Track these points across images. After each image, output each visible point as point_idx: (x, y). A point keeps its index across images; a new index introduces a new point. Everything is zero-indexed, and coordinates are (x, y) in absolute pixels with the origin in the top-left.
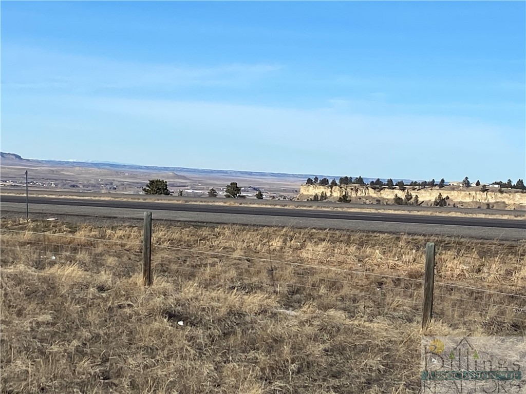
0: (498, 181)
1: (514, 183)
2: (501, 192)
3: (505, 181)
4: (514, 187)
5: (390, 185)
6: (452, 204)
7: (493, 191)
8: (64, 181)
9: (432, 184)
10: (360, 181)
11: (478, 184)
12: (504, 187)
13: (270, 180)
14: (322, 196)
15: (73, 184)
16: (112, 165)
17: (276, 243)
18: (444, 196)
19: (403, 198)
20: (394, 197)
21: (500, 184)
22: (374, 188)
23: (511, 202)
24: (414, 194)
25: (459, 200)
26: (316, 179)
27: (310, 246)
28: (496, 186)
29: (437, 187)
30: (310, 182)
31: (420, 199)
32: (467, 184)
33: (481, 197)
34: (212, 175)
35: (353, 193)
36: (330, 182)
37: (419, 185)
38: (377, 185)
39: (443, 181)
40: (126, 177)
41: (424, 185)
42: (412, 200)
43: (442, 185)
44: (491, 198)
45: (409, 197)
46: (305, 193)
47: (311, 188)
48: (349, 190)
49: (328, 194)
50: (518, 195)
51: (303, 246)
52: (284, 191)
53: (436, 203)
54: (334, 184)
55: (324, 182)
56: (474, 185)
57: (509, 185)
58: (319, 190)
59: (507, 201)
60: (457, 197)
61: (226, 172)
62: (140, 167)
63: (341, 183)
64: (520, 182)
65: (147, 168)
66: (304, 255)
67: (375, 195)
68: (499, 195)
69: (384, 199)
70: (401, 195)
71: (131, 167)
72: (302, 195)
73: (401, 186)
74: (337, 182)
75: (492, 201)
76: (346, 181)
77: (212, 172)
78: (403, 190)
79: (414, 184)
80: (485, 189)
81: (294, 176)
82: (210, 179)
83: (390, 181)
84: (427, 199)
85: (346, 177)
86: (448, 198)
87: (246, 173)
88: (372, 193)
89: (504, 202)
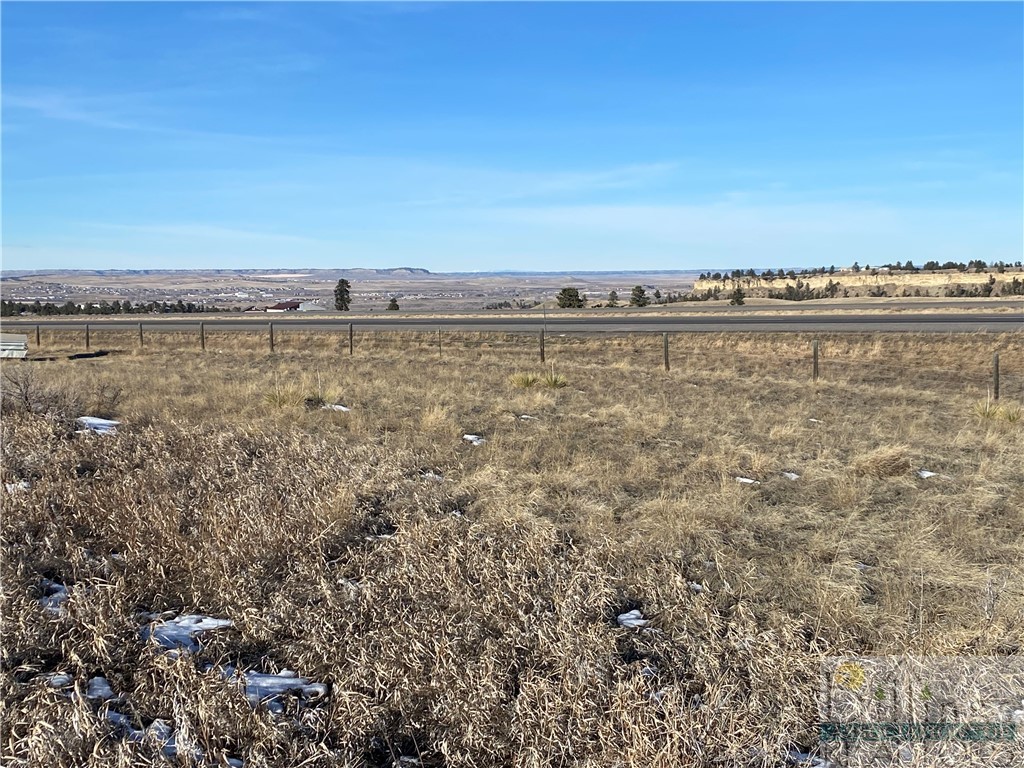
0: (887, 264)
1: (903, 265)
2: (891, 274)
3: (894, 264)
4: (904, 269)
5: (781, 275)
6: (843, 289)
7: (882, 274)
8: (469, 292)
9: (823, 271)
10: (751, 273)
11: (867, 268)
12: (893, 269)
13: (663, 277)
14: (715, 291)
15: (479, 293)
16: (513, 274)
17: (719, 343)
18: (835, 282)
19: (795, 286)
20: (785, 286)
21: (889, 266)
22: (766, 279)
23: (901, 283)
24: (805, 282)
25: (850, 284)
26: (709, 274)
27: (741, 343)
28: (886, 269)
29: (827, 274)
30: (703, 277)
31: (811, 287)
32: (857, 269)
33: (871, 281)
34: (609, 276)
35: (746, 285)
36: (723, 275)
37: (810, 273)
38: (769, 276)
39: (833, 267)
40: (526, 284)
41: (815, 273)
42: (803, 288)
43: (832, 271)
44: (881, 281)
45: (800, 285)
46: (699, 288)
47: (704, 283)
48: (741, 282)
49: (721, 288)
50: (907, 276)
51: (736, 344)
52: (678, 287)
53: (827, 289)
54: (726, 277)
55: (717, 277)
56: (864, 269)
57: (898, 267)
58: (712, 285)
59: (897, 283)
60: (847, 282)
61: (620, 273)
62: (539, 274)
63: (733, 276)
64: (910, 263)
65: (546, 274)
66: (739, 349)
67: (766, 286)
68: (889, 277)
69: (776, 289)
70: (793, 283)
71: (531, 274)
72: (696, 291)
73: (792, 275)
74: (730, 275)
75: (882, 283)
76: (737, 274)
77: (607, 273)
78: (794, 278)
79: (805, 273)
80: (874, 273)
81: (686, 272)
82: (604, 280)
83: (781, 271)
84: (818, 286)
85: (738, 271)
86: (838, 283)
87: (640, 272)
88: (764, 284)
89: (894, 284)
